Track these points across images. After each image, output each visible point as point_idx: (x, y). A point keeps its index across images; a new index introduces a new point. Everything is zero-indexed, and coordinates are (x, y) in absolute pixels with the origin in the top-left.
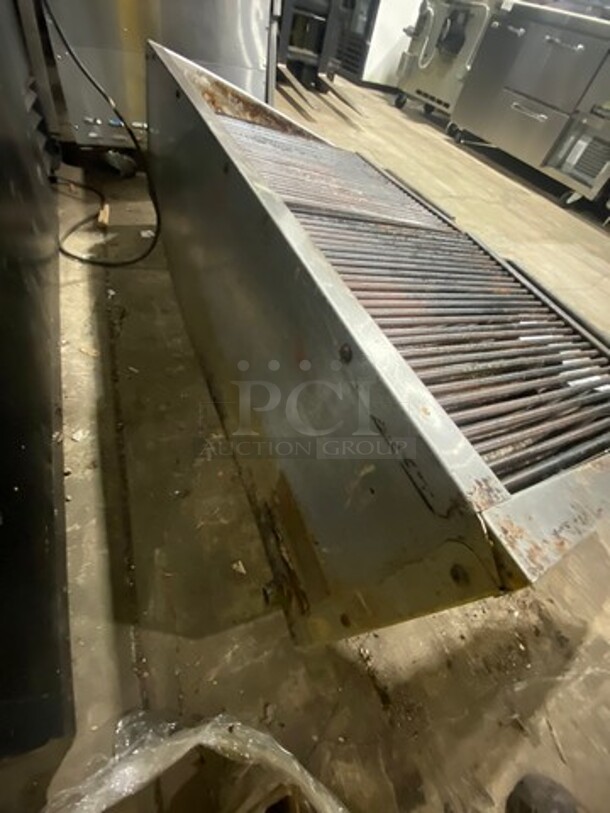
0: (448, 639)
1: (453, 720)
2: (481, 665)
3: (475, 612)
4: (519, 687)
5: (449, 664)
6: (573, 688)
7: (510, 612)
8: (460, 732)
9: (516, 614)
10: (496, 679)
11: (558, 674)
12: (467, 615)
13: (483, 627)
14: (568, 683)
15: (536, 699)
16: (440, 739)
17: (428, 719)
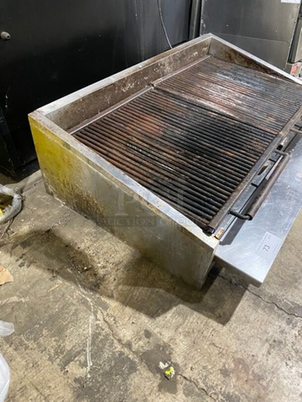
0: (76, 244)
1: (49, 251)
2: (72, 256)
3: (91, 251)
4: (69, 270)
5: (67, 246)
6: (78, 292)
7: (99, 263)
8: (46, 254)
9: (99, 265)
10: (69, 262)
11: (81, 285)
12: (88, 248)
13: (86, 254)
14: (79, 290)
15: (67, 277)
16: (42, 248)
17: (47, 244)
